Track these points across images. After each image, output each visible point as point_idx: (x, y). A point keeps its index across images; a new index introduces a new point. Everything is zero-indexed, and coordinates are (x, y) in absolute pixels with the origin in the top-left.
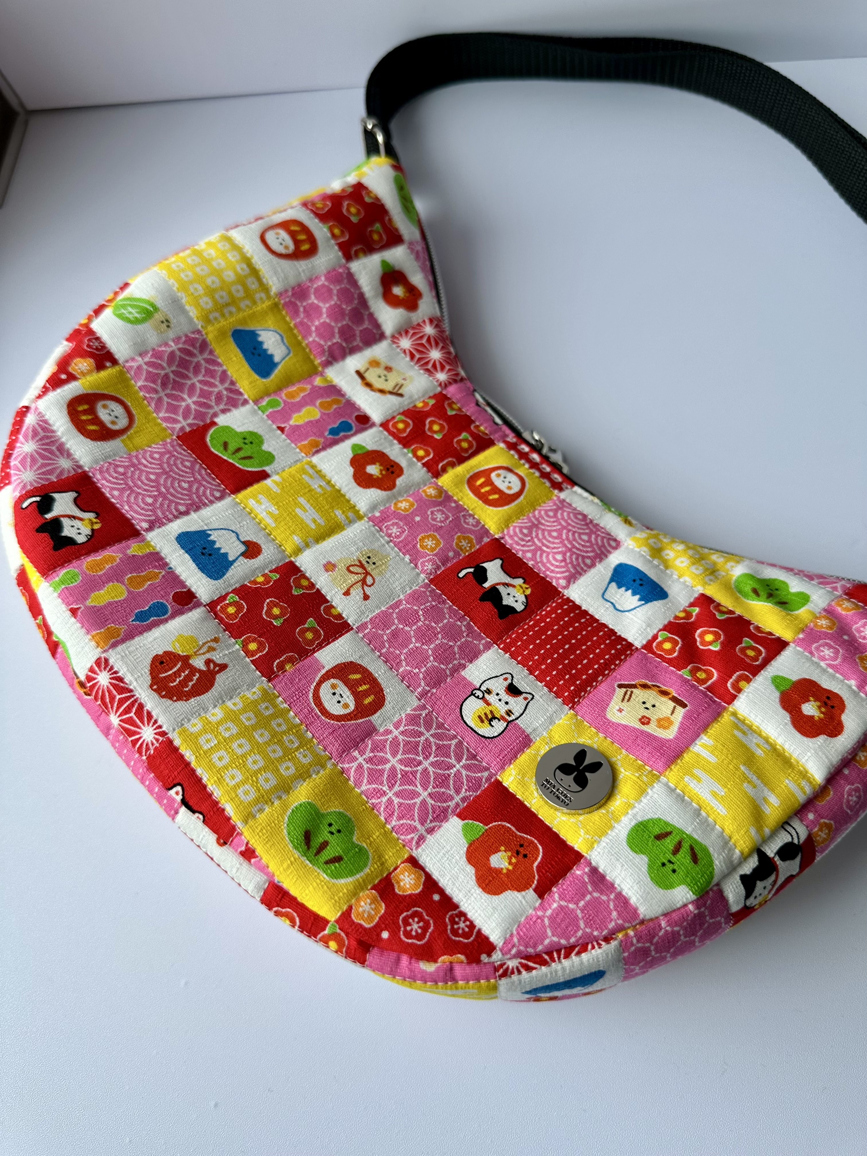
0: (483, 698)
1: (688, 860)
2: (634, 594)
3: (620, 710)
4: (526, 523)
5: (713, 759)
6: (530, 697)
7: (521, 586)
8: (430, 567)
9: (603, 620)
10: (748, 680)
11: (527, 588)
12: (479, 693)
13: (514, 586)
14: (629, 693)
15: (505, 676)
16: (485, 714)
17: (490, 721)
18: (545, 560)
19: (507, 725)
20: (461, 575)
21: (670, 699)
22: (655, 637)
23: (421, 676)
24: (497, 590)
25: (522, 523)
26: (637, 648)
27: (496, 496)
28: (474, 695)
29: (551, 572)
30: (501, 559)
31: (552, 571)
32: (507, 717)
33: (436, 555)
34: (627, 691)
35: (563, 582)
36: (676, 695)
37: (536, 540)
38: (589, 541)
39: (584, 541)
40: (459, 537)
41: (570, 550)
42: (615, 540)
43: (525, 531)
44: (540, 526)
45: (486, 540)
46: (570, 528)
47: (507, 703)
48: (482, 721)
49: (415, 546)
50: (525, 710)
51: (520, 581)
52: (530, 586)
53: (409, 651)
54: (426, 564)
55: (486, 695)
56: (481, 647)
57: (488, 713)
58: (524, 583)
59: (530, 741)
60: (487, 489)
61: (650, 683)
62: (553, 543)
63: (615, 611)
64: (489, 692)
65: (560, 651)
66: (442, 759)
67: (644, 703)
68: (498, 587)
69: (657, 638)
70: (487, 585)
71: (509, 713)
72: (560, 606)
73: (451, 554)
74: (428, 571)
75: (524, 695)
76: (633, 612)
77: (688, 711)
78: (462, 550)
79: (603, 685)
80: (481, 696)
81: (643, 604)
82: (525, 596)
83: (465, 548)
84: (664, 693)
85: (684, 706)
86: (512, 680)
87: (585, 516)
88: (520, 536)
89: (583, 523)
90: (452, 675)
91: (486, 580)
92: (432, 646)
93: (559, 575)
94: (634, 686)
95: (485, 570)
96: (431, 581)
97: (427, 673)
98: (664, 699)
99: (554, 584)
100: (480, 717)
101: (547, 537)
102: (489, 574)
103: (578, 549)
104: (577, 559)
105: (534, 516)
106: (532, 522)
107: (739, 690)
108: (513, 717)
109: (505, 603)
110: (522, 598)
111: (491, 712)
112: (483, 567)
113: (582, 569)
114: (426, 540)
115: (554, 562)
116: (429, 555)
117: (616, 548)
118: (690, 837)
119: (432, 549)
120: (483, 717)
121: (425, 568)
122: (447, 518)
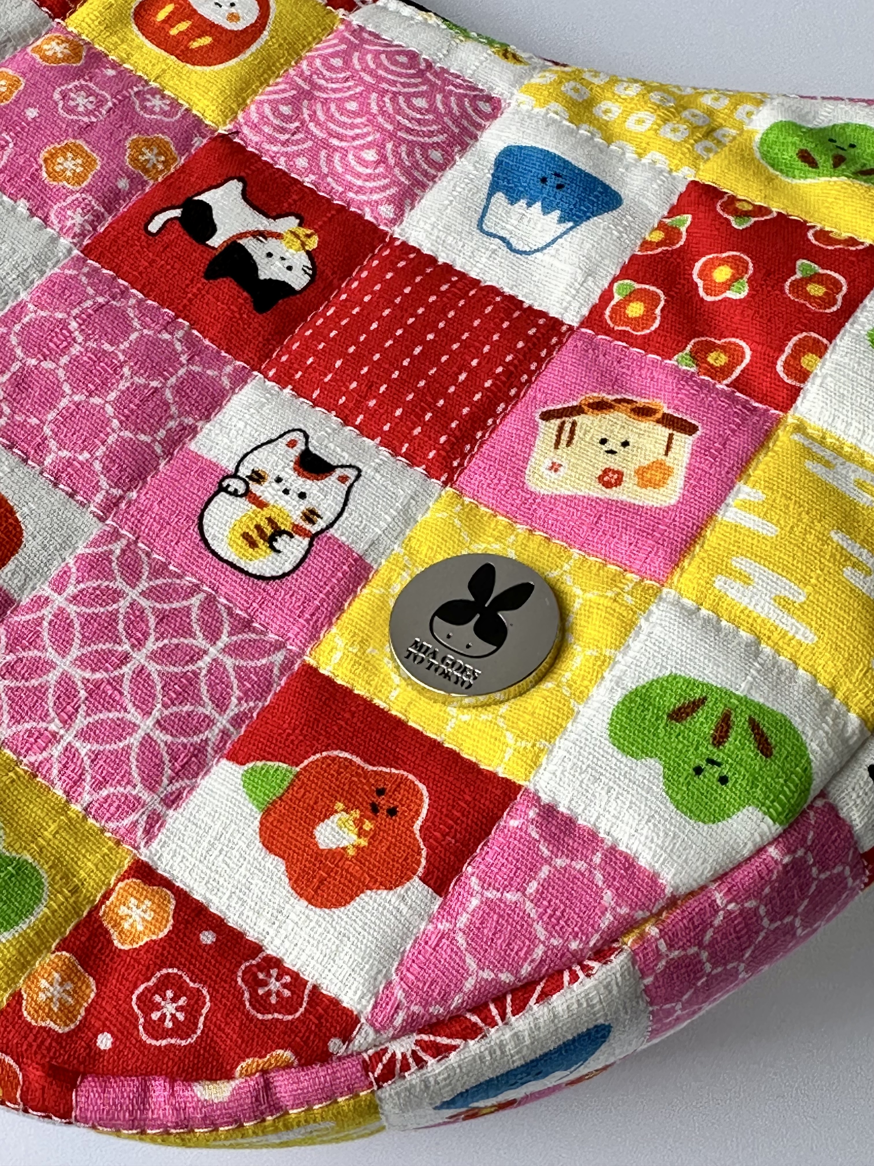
0: (248, 493)
1: (750, 750)
2: (546, 210)
3: (555, 467)
4: (284, 91)
5: (770, 530)
6: (351, 474)
7: (293, 233)
8: (78, 219)
9: (489, 280)
10: (820, 351)
11: (308, 236)
12: (235, 484)
13: (278, 236)
14: (568, 427)
15: (288, 438)
16: (258, 527)
17: (271, 540)
18: (339, 169)
19: (311, 545)
20: (154, 227)
21: (658, 421)
22: (606, 296)
23: (97, 466)
24: (242, 248)
25: (276, 93)
26: (571, 328)
27: (206, 40)
28: (225, 490)
29: (357, 193)
30: (240, 179)
31: (360, 190)
32: (308, 527)
33: (87, 190)
34: (563, 423)
35: (387, 211)
36: (670, 412)
37: (312, 126)
38: (432, 109)
39: (419, 110)
40: (135, 144)
41: (392, 136)
42: (489, 99)
43: (285, 110)
44: (317, 94)
45: (199, 142)
46: (385, 86)
47: (302, 496)
48: (253, 544)
49: (35, 177)
50: (345, 504)
51: (290, 223)
52: (316, 231)
53: (60, 413)
54: (69, 213)
55: (254, 487)
56: (226, 382)
57: (264, 523)
58: (300, 225)
59: (368, 568)
60: (183, 26)
61: (610, 398)
62: (353, 126)
63: (511, 255)
64: (258, 477)
65: (405, 363)
66: (175, 641)
67: (603, 441)
68: (241, 242)
69: (612, 298)
70: (216, 241)
71: (310, 515)
72: (389, 264)
73: (123, 184)
74: (77, 230)
75: (339, 472)
76: (551, 250)
77: (700, 439)
78: (146, 171)
79: (508, 419)
80: (241, 491)
81: (571, 228)
82: (308, 252)
83: (154, 166)
84: (644, 412)
85: (689, 429)
86: (307, 443)
87: (413, 56)
88: (277, 122)
89: (412, 71)
90: (169, 454)
91: (212, 229)
92: (113, 396)
93: (375, 197)
94: (578, 410)
95: (207, 208)
96: (87, 251)
97: (111, 457)
98: (646, 425)
99: (368, 217)
100: (246, 536)
101: (337, 115)
102: (217, 216)
103: (409, 131)
104: (410, 153)
105: (301, 74)
106: (298, 88)
107: (803, 376)
108: (321, 524)
109: (263, 275)
110: (302, 260)
111: (270, 520)
112: (201, 202)
113: (426, 174)
114: (60, 160)
115: (360, 169)
116: (72, 192)
117: (492, 116)
118: (745, 701)
119: (78, 178)
120: (255, 534)
121: (69, 223)
122: (101, 103)
